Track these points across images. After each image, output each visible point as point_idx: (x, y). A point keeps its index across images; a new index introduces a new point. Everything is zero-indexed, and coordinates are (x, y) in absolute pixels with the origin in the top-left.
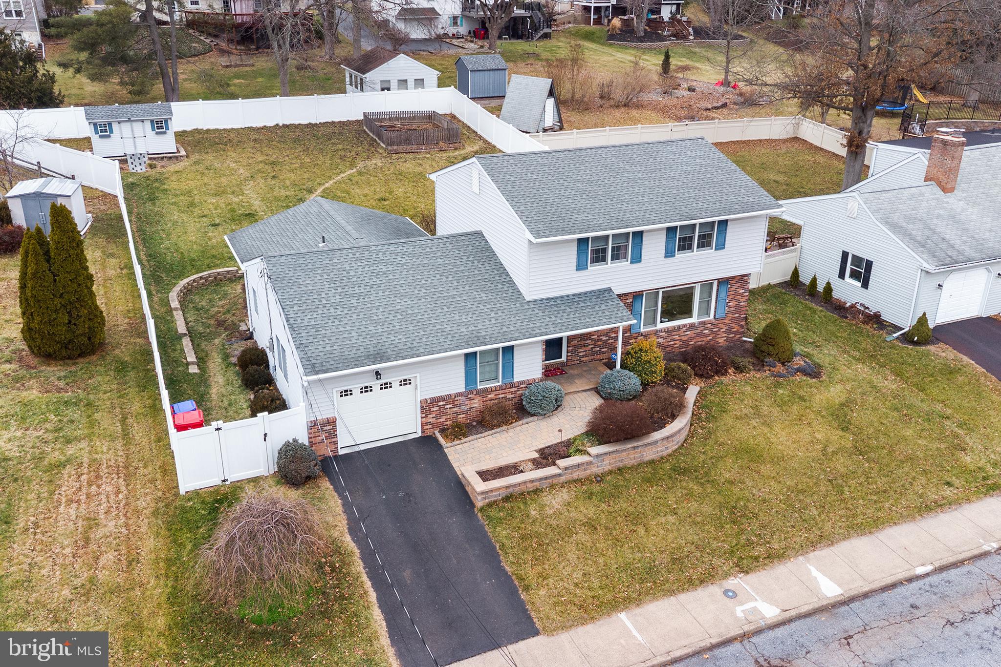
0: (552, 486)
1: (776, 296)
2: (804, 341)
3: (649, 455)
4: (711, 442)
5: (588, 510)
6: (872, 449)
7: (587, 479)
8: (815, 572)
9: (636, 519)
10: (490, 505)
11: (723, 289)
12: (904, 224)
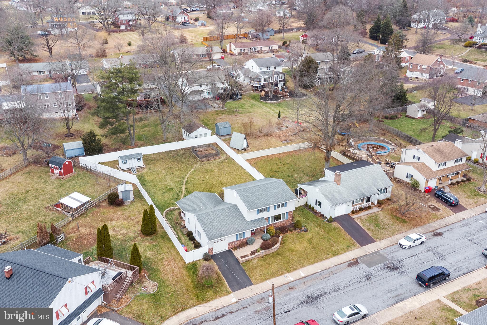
0: (254, 259)
1: (302, 209)
2: (306, 222)
3: (272, 252)
4: (284, 248)
5: (261, 263)
6: (315, 248)
7: (260, 257)
8: (301, 272)
9: (270, 264)
10: (243, 263)
11: (287, 213)
12: (327, 195)
